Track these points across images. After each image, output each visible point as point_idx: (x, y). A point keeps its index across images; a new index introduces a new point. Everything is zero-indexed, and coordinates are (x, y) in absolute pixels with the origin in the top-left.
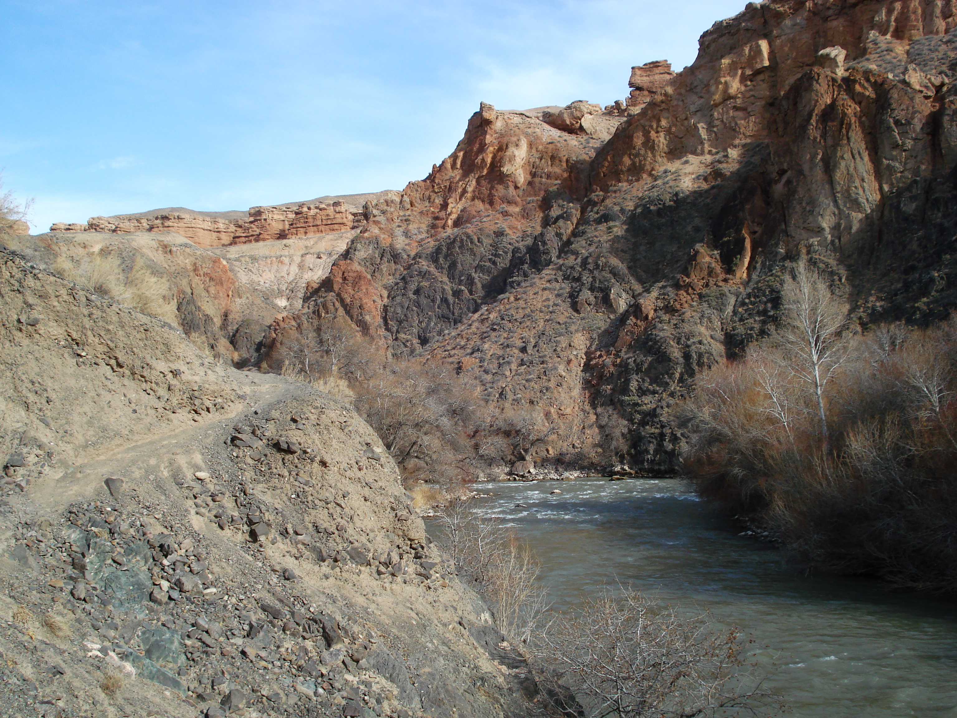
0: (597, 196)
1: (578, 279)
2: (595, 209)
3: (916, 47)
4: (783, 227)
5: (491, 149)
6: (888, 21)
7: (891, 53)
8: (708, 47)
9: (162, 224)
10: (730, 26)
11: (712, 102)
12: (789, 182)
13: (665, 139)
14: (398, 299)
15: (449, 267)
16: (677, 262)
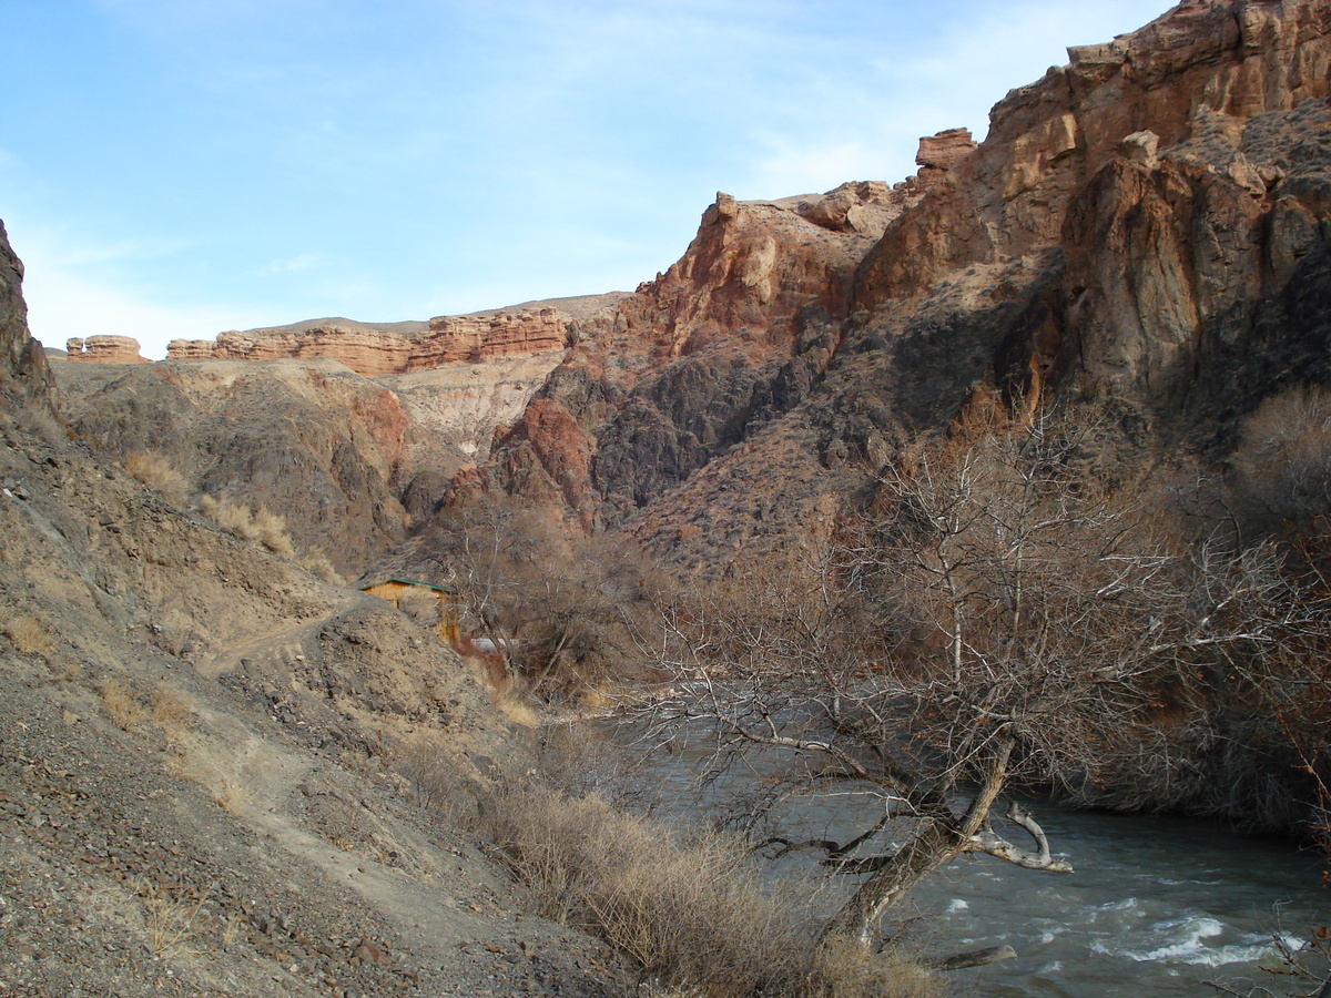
0: (861, 315)
1: (829, 425)
2: (857, 333)
3: (1254, 127)
4: (1079, 359)
5: (730, 253)
6: (1222, 92)
7: (1220, 135)
8: (1001, 123)
9: (315, 340)
10: (1028, 96)
11: (1004, 196)
12: (1086, 304)
13: (946, 241)
14: (610, 448)
15: (674, 407)
16: (951, 402)
